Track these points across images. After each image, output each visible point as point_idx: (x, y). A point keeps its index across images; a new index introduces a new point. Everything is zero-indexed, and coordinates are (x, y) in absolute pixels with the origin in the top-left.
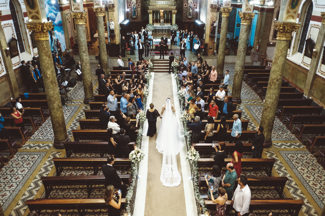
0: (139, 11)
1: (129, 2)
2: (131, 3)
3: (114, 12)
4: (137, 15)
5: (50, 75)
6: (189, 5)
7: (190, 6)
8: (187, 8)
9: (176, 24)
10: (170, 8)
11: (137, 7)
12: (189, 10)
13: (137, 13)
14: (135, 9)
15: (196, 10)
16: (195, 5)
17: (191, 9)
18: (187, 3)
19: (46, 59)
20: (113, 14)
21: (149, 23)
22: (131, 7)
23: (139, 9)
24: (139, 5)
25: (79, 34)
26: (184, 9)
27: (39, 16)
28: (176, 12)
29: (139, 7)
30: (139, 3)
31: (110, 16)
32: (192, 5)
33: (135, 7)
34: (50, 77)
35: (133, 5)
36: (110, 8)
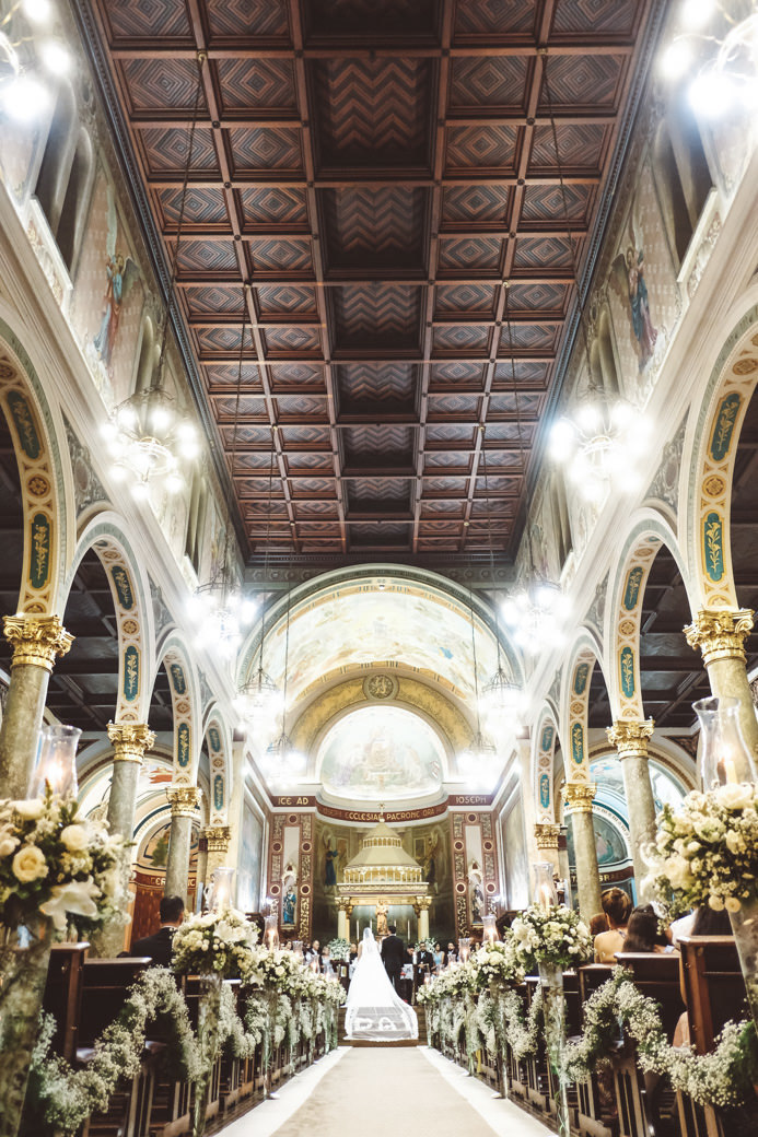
0: (305, 910)
1: (274, 880)
2: (279, 882)
3: (225, 851)
4: (299, 922)
5: (17, 767)
6: (471, 888)
7: (475, 891)
8: (465, 896)
9: (431, 936)
10: (408, 888)
11: (300, 896)
12: (474, 902)
13: (299, 917)
14: (293, 900)
15: (496, 899)
16: (491, 888)
17: (478, 899)
18: (466, 879)
19: (23, 719)
20: (220, 860)
21: (336, 938)
22: (279, 898)
23: (306, 903)
24: (305, 890)
25: (119, 788)
26: (457, 901)
27: (47, 607)
28: (429, 902)
29: (306, 897)
30: (308, 882)
31: (213, 864)
32: (482, 888)
33: (292, 894)
34: (14, 775)
35: (285, 889)
36: (215, 838)
